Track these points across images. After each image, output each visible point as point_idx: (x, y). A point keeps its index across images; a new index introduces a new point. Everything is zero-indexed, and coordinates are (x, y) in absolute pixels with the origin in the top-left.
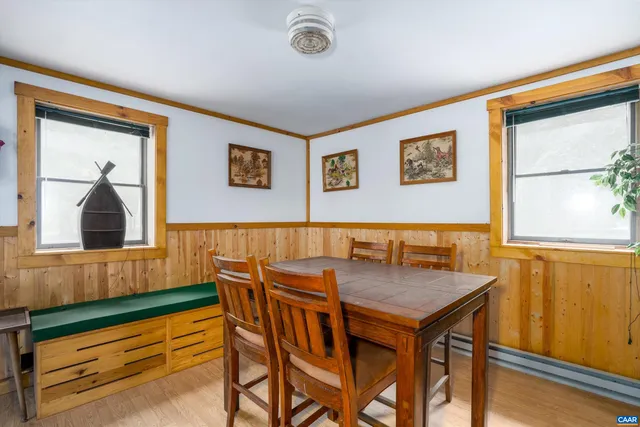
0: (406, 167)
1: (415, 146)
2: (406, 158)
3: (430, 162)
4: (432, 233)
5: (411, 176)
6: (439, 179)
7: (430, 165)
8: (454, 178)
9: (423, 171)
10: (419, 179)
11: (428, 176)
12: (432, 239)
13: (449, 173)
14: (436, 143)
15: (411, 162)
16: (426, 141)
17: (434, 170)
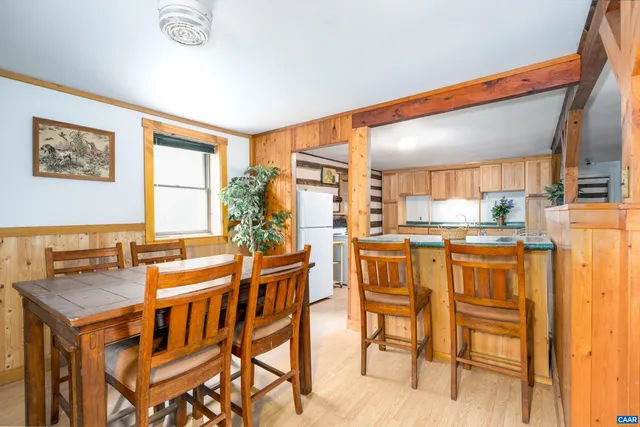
0: (42, 154)
1: (60, 132)
2: (42, 144)
3: (82, 156)
4: (83, 235)
5: (51, 167)
6: (92, 176)
7: (80, 160)
8: (112, 178)
9: (70, 163)
10: (64, 173)
11: (77, 172)
12: (83, 243)
13: (105, 173)
14: (89, 137)
15: (52, 150)
16: (76, 131)
17: (87, 167)
